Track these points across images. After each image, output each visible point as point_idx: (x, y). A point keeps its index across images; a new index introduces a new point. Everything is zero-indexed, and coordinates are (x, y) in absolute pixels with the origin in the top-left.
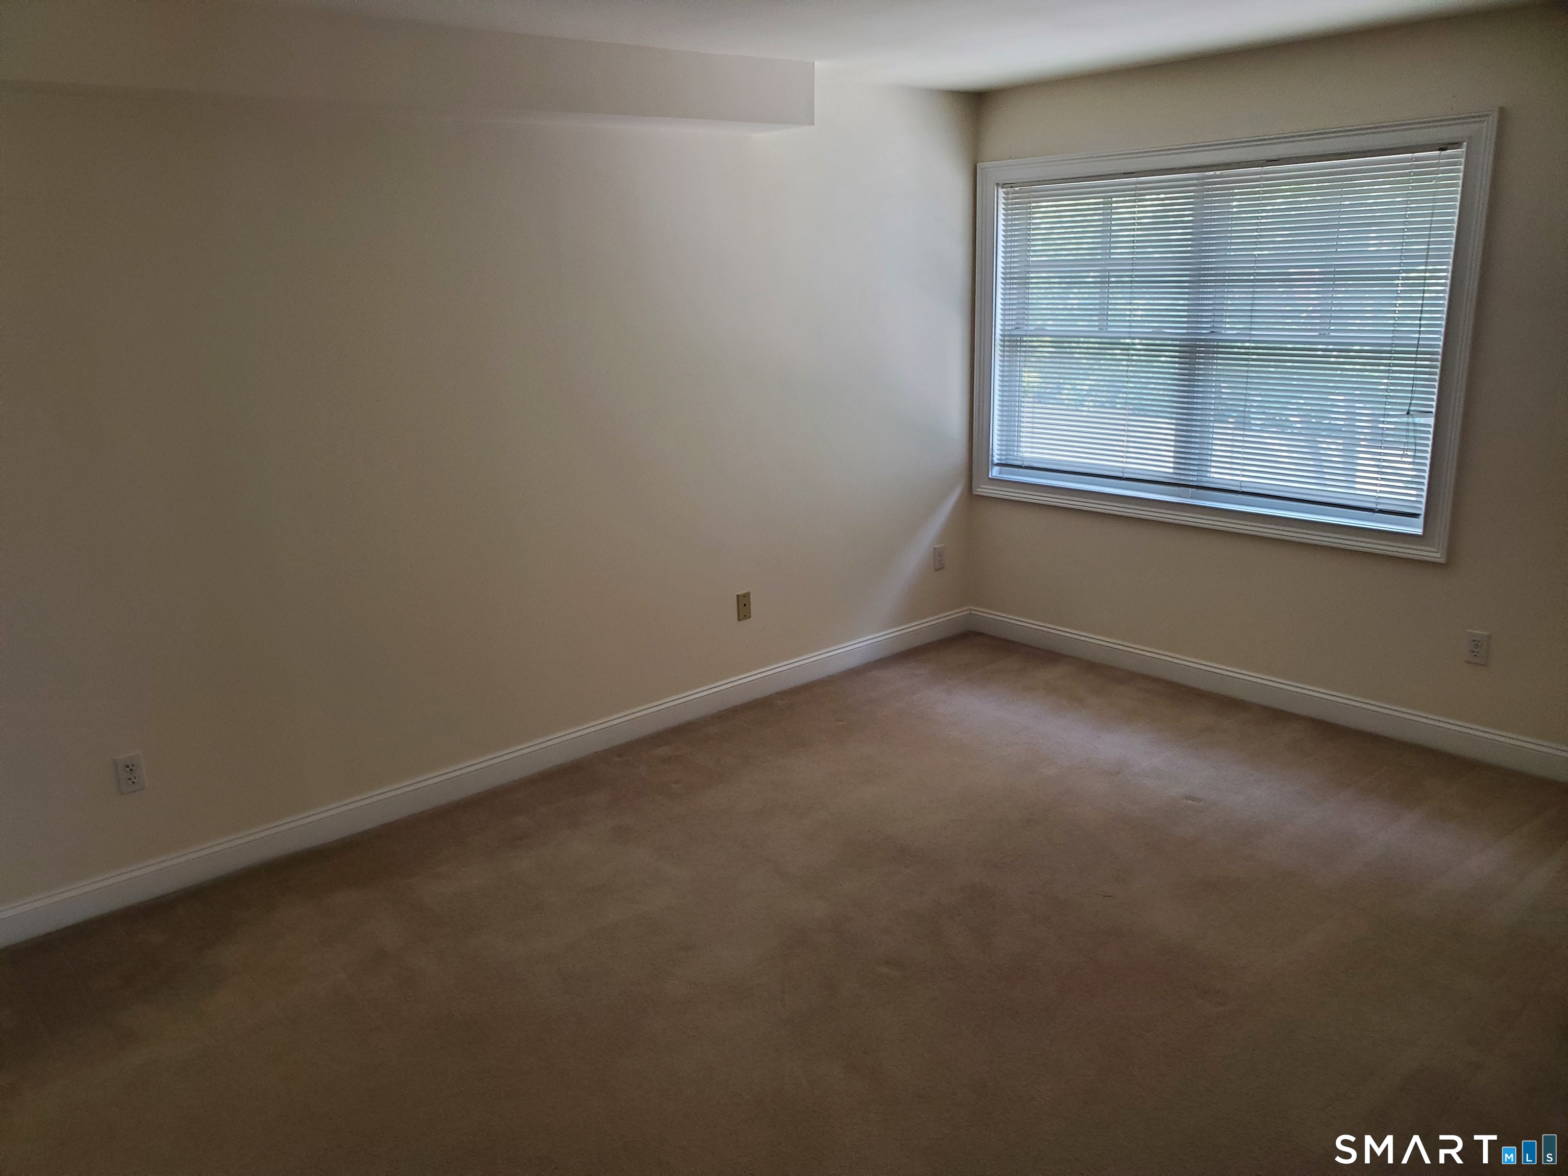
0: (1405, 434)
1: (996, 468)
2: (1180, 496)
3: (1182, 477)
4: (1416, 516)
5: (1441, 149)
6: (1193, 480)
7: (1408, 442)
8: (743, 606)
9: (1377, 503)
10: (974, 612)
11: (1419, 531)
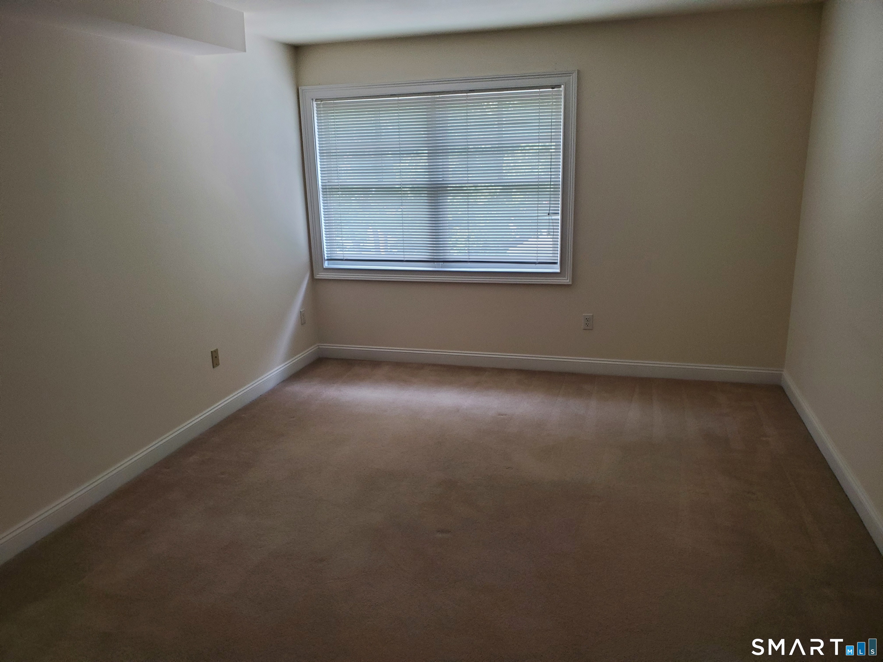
0: (548, 224)
1: (326, 262)
2: (435, 267)
3: (435, 257)
4: (555, 263)
5: (553, 88)
6: (441, 257)
7: (550, 228)
8: (215, 356)
9: (537, 259)
10: (321, 347)
11: (558, 271)
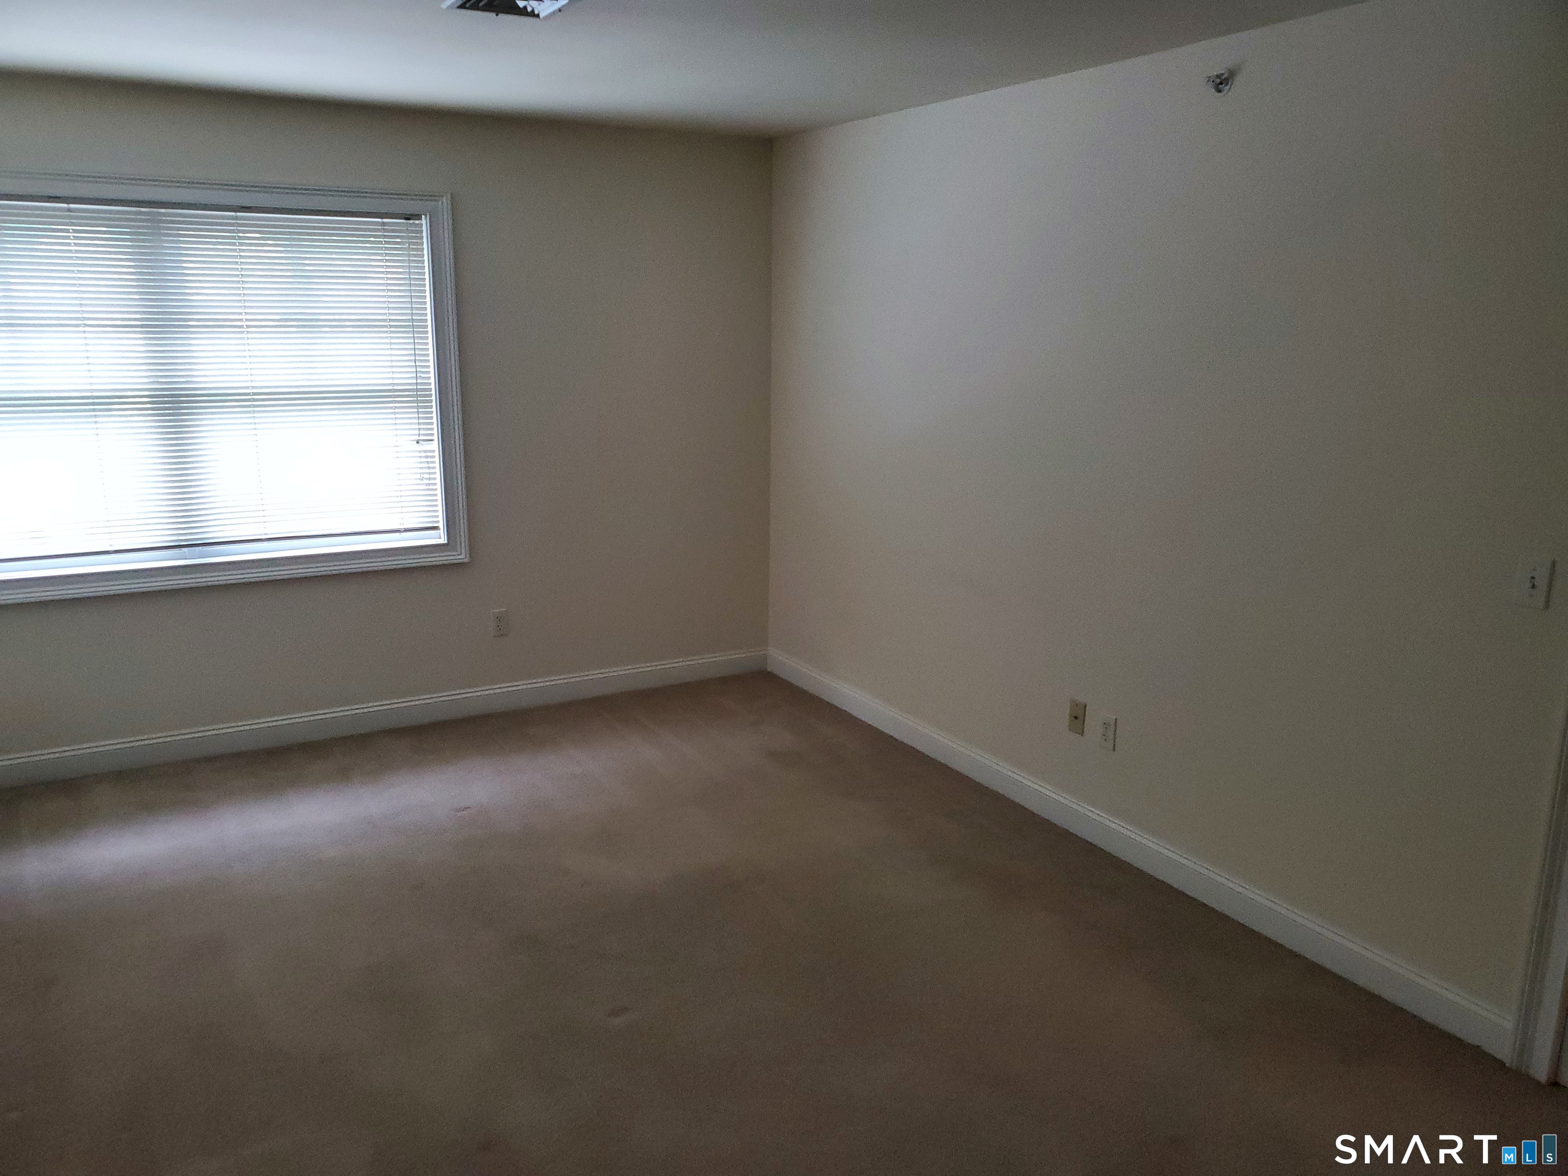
4: (436, 528)
5: (405, 219)
9: (403, 524)
11: (443, 540)
